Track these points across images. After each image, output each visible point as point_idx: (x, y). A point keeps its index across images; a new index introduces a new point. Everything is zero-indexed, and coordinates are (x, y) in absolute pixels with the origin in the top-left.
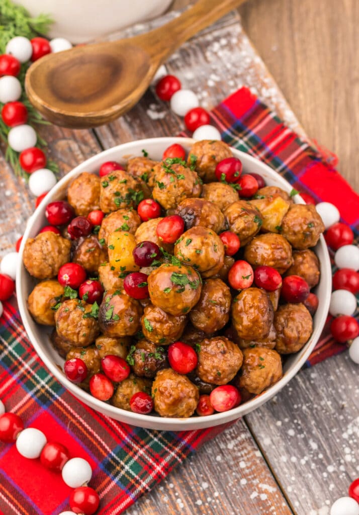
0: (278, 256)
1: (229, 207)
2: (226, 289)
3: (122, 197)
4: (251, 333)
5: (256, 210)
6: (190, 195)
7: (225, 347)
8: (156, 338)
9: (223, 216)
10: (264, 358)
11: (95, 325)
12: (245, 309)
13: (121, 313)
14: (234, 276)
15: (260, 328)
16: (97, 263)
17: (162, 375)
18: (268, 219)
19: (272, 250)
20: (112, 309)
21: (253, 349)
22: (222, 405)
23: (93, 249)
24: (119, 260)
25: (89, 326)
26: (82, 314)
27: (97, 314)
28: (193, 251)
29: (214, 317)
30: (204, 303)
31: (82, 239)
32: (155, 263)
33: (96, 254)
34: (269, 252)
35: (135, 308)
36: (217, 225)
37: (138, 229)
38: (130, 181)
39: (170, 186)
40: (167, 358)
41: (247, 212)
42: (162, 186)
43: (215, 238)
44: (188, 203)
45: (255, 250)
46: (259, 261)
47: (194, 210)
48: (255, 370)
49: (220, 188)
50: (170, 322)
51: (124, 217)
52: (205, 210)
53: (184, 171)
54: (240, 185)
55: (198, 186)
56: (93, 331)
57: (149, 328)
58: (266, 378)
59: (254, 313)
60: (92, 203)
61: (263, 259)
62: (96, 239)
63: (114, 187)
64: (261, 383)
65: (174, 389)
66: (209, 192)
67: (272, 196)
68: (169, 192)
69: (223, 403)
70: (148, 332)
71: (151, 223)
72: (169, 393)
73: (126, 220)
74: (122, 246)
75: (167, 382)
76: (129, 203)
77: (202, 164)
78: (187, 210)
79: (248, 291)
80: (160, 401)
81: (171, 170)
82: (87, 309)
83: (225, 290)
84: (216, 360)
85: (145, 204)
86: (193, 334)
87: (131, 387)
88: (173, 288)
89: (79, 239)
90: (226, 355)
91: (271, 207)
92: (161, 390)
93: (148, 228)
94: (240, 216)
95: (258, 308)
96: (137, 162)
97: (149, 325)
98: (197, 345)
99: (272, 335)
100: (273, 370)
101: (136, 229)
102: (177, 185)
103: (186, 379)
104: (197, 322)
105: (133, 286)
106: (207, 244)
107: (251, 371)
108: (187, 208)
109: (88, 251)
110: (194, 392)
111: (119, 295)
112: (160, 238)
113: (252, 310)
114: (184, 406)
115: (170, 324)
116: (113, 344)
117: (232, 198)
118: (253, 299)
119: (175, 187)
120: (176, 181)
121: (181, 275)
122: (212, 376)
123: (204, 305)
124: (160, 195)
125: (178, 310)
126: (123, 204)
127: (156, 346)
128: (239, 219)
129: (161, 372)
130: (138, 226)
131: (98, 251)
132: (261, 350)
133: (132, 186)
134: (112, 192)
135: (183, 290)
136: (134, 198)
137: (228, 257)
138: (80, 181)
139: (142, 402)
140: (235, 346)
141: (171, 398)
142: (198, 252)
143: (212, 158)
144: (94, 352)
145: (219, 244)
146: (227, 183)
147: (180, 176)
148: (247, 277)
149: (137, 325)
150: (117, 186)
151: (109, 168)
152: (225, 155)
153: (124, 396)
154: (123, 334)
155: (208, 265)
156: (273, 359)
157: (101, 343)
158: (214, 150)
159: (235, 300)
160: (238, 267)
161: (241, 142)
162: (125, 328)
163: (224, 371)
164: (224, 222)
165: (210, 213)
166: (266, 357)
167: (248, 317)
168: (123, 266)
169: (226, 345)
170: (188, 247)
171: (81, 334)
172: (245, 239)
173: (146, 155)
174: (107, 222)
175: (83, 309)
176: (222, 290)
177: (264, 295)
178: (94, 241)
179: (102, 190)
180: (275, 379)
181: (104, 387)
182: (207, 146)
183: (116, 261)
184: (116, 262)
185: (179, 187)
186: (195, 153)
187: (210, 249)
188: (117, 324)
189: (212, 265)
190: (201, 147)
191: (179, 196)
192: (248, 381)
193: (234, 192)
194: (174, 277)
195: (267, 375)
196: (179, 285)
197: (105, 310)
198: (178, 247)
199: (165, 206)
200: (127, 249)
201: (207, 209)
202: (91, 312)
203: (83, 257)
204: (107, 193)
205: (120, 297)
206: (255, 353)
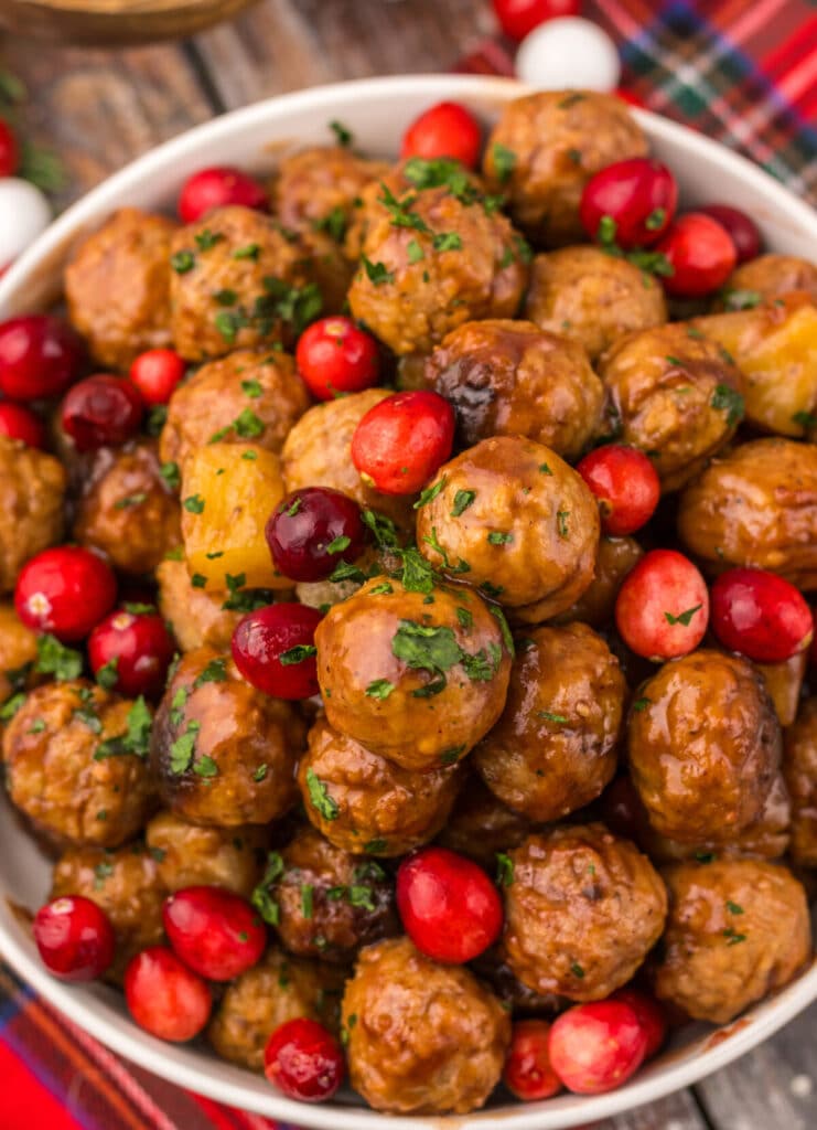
0: (800, 531)
1: (622, 349)
2: (604, 664)
3: (242, 310)
4: (696, 824)
5: (721, 361)
6: (482, 308)
7: (600, 871)
8: (352, 838)
9: (600, 388)
10: (744, 908)
11: (139, 778)
12: (673, 738)
13: (223, 749)
14: (638, 614)
15: (729, 807)
16: (157, 545)
17: (376, 963)
18: (767, 386)
19: (778, 513)
20: (193, 736)
21: (704, 870)
22: (589, 1077)
23: (139, 498)
24: (219, 555)
25: (118, 786)
26: (91, 743)
27: (144, 743)
28: (477, 536)
29: (560, 771)
30: (522, 724)
31: (106, 456)
32: (343, 570)
33: (152, 515)
34: (768, 517)
35: (274, 730)
36: (577, 423)
37: (295, 432)
38: (271, 249)
39: (410, 277)
40: (393, 904)
41: (686, 369)
42: (378, 273)
43: (562, 482)
44: (469, 340)
45: (716, 507)
46: (731, 546)
47: (488, 369)
48: (710, 947)
49: (592, 275)
50: (399, 788)
51: (246, 385)
52: (531, 369)
53: (460, 218)
54: (669, 257)
55: (511, 273)
56: (133, 799)
57: (323, 807)
58: (752, 976)
59: (707, 754)
60: (146, 322)
61: (746, 541)
62: (152, 459)
63: (213, 271)
64: (732, 992)
65: (414, 1024)
66: (554, 287)
67: (782, 303)
68: (403, 295)
69: (593, 1070)
70: (322, 820)
71: (338, 413)
72: (398, 1037)
73: (253, 397)
74: (233, 500)
75: (391, 999)
76: (268, 329)
77: (536, 179)
78: (466, 370)
79: (687, 671)
80: (368, 1060)
81: (413, 216)
82: (110, 721)
83: (599, 671)
84: (567, 924)
85: (322, 337)
86: (490, 812)
87: (270, 995)
88: (401, 681)
89: (94, 458)
90: (603, 905)
91: (776, 341)
92: (368, 1022)
93: (325, 434)
94: (660, 387)
95: (722, 735)
96: (309, 167)
97: (326, 798)
98: (502, 857)
99: (778, 812)
100: (775, 946)
101: (287, 432)
102: (432, 273)
103: (461, 983)
104: (499, 782)
105: (264, 659)
106: (532, 509)
107: (696, 950)
108: (468, 362)
109: (123, 504)
110: (490, 1029)
111: (217, 682)
112: (365, 477)
113: (699, 746)
114: (454, 1079)
115: (399, 793)
116: (203, 846)
117: (637, 308)
118: (705, 700)
119: (426, 278)
120: (429, 256)
121: (430, 632)
122: (552, 977)
123: (521, 729)
124: (376, 307)
125: (423, 756)
126: (245, 335)
127: (355, 860)
128: (659, 399)
129: (373, 950)
130: (296, 417)
131: (157, 503)
132: (733, 872)
133: (280, 269)
134: (206, 291)
135: (439, 688)
136: (287, 311)
137: (614, 540)
138: (107, 241)
139: (303, 1063)
140: (640, 862)
141: (406, 1057)
142: (498, 538)
143: (570, 161)
144: (140, 867)
145: (576, 505)
146: (619, 252)
147: (444, 237)
148: (685, 618)
149: (283, 789)
150: (224, 270)
151: (211, 193)
152: (618, 145)
153: (246, 1025)
154: (233, 822)
155: (538, 584)
156: (778, 905)
157: (164, 840)
158: (576, 128)
159: (636, 704)
160: (653, 579)
161: (688, 75)
162: (240, 804)
163: (594, 963)
164: (604, 405)
165: (550, 380)
166: (753, 898)
167: (685, 767)
168: (234, 575)
169: (606, 863)
170: (460, 519)
171: (93, 810)
172: (681, 468)
173: (344, 138)
174: (186, 402)
175: (97, 724)
176: (590, 670)
177: (745, 685)
178: (144, 467)
179: (175, 281)
180: (784, 975)
181: (174, 997)
182: (551, 116)
183: (211, 557)
184: (209, 561)
185: (439, 278)
186: (510, 140)
187: (540, 528)
188: (209, 790)
189: (550, 583)
190: (532, 119)
191: (441, 309)
192: (685, 985)
193: (644, 285)
194: (406, 639)
195: (755, 963)
196: (425, 669)
197: (169, 738)
198: (427, 515)
199: (392, 345)
200: (247, 512)
201: (539, 365)
202: (126, 734)
203: (109, 526)
204: (190, 293)
205: (223, 692)
206: (711, 887)
